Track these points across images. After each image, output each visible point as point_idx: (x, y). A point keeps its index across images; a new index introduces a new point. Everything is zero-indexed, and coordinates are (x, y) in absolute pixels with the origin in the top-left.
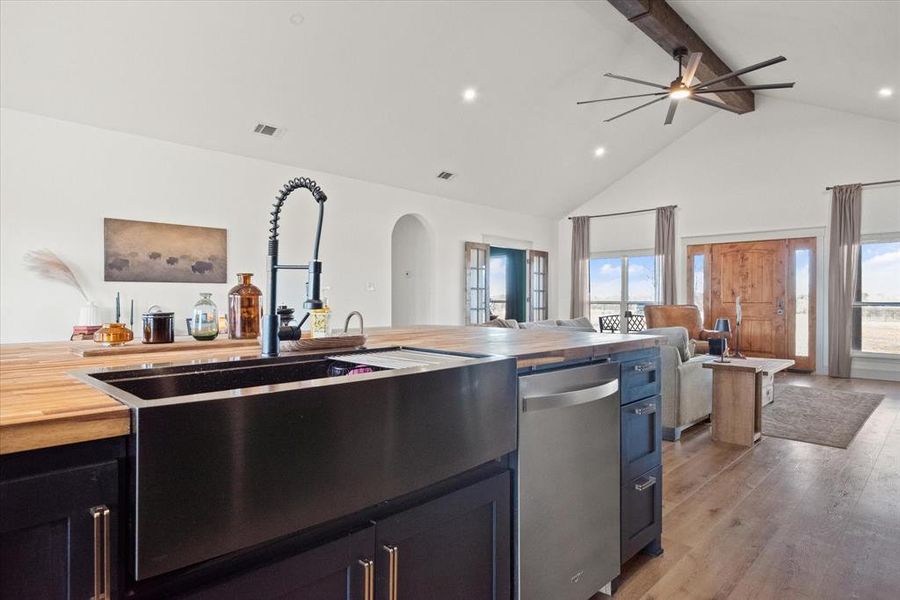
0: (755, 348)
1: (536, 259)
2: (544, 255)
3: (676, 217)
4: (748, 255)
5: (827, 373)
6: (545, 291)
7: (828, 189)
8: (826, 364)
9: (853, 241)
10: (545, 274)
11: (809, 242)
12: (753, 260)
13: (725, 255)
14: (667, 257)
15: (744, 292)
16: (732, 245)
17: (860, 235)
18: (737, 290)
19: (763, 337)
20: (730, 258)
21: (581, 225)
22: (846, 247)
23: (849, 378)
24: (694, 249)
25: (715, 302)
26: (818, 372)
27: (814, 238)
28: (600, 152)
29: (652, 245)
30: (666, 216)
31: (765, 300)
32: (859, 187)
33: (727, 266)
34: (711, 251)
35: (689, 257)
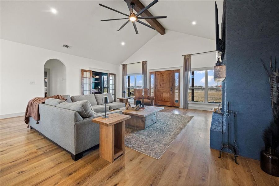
0: (165, 101)
1: (111, 75)
2: (114, 75)
3: (147, 64)
4: (164, 75)
5: (183, 108)
6: (115, 85)
7: (183, 56)
8: (182, 105)
9: (189, 71)
10: (115, 80)
11: (178, 71)
12: (165, 75)
13: (158, 74)
14: (144, 75)
15: (163, 85)
16: (160, 72)
17: (191, 69)
18: (161, 84)
19: (168, 98)
20: (159, 75)
21: (125, 66)
22: (187, 72)
23: (188, 109)
24: (151, 73)
25: (156, 88)
26: (180, 107)
27: (180, 70)
28: (123, 44)
29: (141, 72)
30: (144, 63)
31: (168, 87)
32: (190, 55)
33: (159, 77)
34: (155, 73)
35: (150, 75)
